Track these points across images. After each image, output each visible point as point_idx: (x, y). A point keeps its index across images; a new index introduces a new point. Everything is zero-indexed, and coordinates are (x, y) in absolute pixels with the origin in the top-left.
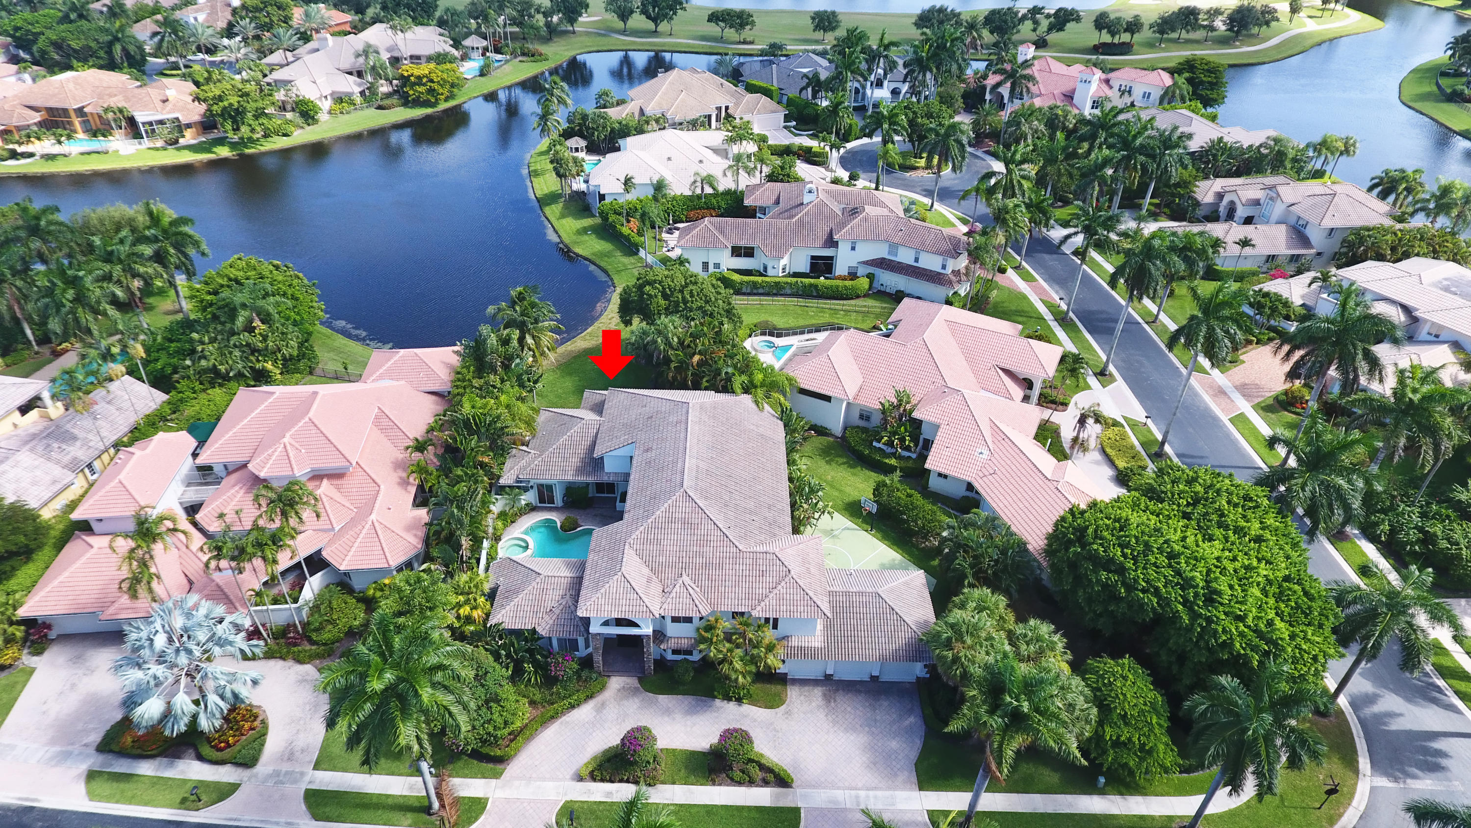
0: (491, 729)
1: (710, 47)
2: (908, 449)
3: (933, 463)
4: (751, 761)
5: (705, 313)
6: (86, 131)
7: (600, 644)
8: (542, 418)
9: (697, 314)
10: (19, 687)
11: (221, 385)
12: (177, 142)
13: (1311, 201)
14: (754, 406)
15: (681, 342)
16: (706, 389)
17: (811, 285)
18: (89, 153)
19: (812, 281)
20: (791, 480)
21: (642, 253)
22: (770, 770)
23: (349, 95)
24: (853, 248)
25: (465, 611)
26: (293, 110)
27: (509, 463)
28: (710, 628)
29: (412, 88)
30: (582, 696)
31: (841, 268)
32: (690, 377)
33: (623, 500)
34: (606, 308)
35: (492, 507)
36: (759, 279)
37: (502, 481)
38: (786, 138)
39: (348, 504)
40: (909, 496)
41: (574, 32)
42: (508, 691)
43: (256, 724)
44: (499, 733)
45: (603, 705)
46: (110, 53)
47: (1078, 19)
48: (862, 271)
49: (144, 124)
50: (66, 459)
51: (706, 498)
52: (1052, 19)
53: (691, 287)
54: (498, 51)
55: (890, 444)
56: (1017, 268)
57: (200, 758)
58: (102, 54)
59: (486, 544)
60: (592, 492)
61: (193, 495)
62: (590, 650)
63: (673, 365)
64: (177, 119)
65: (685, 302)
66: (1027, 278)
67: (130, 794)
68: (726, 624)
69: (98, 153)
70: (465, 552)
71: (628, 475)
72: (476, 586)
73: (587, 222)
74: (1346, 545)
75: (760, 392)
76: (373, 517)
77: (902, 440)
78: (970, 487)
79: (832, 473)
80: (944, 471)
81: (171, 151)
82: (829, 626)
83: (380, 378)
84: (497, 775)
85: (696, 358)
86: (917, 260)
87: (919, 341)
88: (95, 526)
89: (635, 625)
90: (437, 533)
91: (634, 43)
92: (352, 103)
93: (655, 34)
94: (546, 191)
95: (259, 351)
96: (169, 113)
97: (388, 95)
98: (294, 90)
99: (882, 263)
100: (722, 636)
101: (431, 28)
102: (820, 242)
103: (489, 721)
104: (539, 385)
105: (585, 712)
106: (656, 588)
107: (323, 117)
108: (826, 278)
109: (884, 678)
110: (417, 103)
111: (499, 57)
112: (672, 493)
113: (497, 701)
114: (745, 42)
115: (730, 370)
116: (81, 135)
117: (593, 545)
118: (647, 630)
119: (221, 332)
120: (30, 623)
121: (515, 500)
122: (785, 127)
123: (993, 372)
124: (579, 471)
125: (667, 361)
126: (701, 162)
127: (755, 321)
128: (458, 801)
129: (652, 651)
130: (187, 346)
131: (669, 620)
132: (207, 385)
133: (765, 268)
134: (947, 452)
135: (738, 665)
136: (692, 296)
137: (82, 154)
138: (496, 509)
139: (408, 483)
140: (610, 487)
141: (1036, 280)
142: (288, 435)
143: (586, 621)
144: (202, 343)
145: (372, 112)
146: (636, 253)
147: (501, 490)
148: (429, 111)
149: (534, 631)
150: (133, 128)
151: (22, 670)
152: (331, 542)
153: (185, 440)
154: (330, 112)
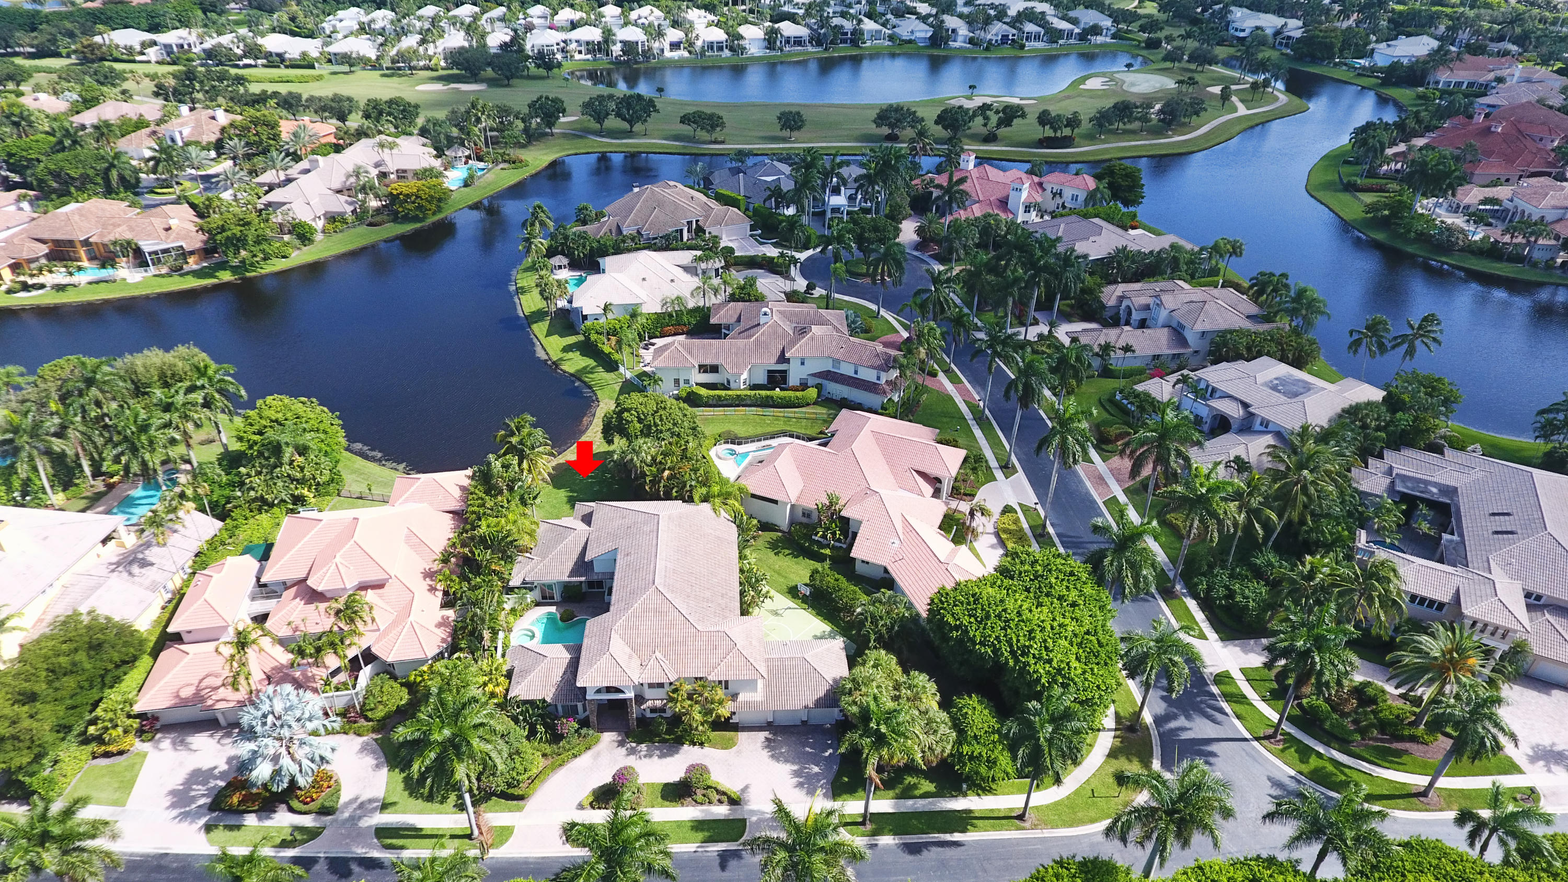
0: (515, 774)
1: (684, 147)
2: (839, 540)
3: (858, 552)
4: (709, 787)
5: (673, 434)
6: (91, 259)
7: (594, 708)
8: (542, 529)
9: (667, 435)
10: (137, 767)
11: (267, 511)
12: (181, 268)
13: (1186, 307)
14: (712, 513)
15: (654, 459)
16: (676, 499)
17: (767, 397)
18: (97, 282)
19: (768, 393)
20: (742, 571)
21: (622, 369)
22: (724, 793)
23: (342, 214)
24: (803, 364)
25: (490, 687)
26: (290, 232)
27: (516, 568)
28: (675, 691)
29: (401, 206)
30: (583, 748)
31: (793, 380)
32: (662, 489)
33: (610, 593)
34: (591, 422)
35: (505, 606)
36: (723, 393)
37: (511, 584)
38: (752, 247)
39: (389, 609)
40: (837, 580)
41: (552, 135)
42: (525, 746)
43: (332, 782)
44: (521, 778)
45: (598, 754)
46: (107, 180)
47: (1023, 116)
48: (811, 382)
49: (150, 254)
50: (147, 582)
51: (672, 591)
52: (1001, 115)
53: (661, 412)
54: (480, 159)
55: (824, 536)
56: (948, 372)
57: (291, 810)
58: (99, 180)
59: (501, 635)
60: (584, 588)
61: (260, 607)
62: (587, 713)
63: (648, 479)
64: (181, 247)
65: (656, 425)
66: (954, 380)
67: (241, 839)
68: (688, 687)
69: (106, 281)
70: (487, 642)
71: (613, 574)
72: (496, 669)
73: (572, 340)
74: (1175, 602)
75: (717, 501)
76: (411, 618)
77: (834, 534)
78: (886, 570)
79: (780, 563)
80: (865, 559)
81: (176, 278)
82: (768, 686)
83: (406, 501)
84: (520, 809)
85: (666, 473)
86: (856, 372)
87: (848, 450)
88: (185, 637)
89: (622, 692)
90: (464, 628)
91: (611, 145)
92: (344, 221)
93: (629, 134)
94: (534, 309)
95: (297, 480)
96: (173, 241)
97: (378, 211)
98: (291, 214)
99: (828, 375)
100: (685, 696)
101: (414, 138)
102: (774, 359)
103: (513, 769)
104: (538, 501)
105: (585, 759)
106: (636, 662)
107: (319, 237)
108: (782, 389)
109: (812, 722)
110: (406, 219)
111: (481, 165)
112: (646, 589)
113: (518, 753)
114: (716, 142)
115: (693, 483)
116: (85, 263)
117: (586, 632)
118: (630, 694)
119: (267, 467)
120: (142, 716)
121: (523, 598)
122: (751, 236)
123: (908, 474)
124: (573, 573)
125: (644, 475)
126: (672, 281)
127: (720, 431)
128: (491, 829)
129: (635, 711)
130: (237, 479)
131: (646, 687)
132: (256, 512)
133: (729, 382)
134: (868, 543)
135: (698, 717)
136: (661, 420)
137: (90, 283)
138: (508, 607)
139: (436, 589)
140: (599, 584)
141: (961, 382)
142: (338, 556)
143: (584, 690)
144: (249, 476)
145: (363, 229)
146: (617, 369)
147: (510, 590)
148: (418, 225)
149: (544, 701)
150: (140, 259)
151: (137, 754)
152: (378, 640)
153: (250, 563)
154: (323, 232)
